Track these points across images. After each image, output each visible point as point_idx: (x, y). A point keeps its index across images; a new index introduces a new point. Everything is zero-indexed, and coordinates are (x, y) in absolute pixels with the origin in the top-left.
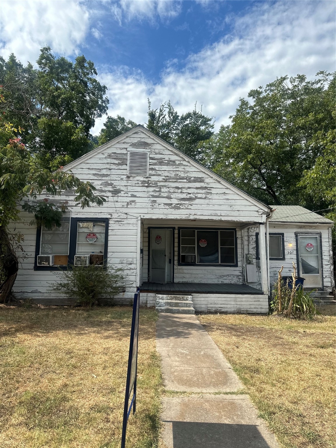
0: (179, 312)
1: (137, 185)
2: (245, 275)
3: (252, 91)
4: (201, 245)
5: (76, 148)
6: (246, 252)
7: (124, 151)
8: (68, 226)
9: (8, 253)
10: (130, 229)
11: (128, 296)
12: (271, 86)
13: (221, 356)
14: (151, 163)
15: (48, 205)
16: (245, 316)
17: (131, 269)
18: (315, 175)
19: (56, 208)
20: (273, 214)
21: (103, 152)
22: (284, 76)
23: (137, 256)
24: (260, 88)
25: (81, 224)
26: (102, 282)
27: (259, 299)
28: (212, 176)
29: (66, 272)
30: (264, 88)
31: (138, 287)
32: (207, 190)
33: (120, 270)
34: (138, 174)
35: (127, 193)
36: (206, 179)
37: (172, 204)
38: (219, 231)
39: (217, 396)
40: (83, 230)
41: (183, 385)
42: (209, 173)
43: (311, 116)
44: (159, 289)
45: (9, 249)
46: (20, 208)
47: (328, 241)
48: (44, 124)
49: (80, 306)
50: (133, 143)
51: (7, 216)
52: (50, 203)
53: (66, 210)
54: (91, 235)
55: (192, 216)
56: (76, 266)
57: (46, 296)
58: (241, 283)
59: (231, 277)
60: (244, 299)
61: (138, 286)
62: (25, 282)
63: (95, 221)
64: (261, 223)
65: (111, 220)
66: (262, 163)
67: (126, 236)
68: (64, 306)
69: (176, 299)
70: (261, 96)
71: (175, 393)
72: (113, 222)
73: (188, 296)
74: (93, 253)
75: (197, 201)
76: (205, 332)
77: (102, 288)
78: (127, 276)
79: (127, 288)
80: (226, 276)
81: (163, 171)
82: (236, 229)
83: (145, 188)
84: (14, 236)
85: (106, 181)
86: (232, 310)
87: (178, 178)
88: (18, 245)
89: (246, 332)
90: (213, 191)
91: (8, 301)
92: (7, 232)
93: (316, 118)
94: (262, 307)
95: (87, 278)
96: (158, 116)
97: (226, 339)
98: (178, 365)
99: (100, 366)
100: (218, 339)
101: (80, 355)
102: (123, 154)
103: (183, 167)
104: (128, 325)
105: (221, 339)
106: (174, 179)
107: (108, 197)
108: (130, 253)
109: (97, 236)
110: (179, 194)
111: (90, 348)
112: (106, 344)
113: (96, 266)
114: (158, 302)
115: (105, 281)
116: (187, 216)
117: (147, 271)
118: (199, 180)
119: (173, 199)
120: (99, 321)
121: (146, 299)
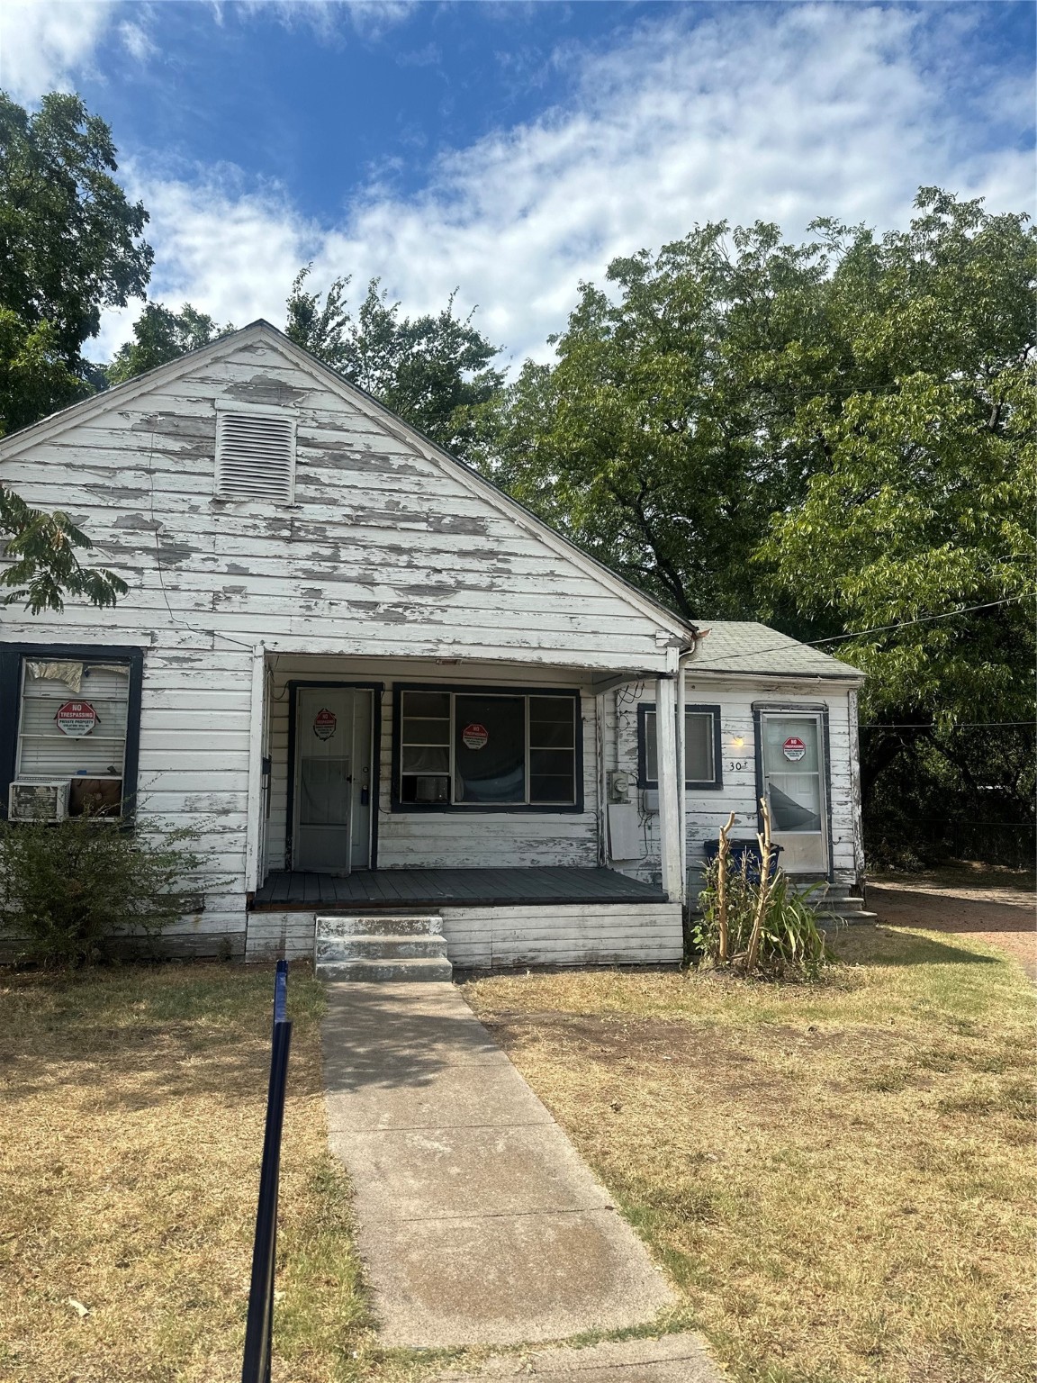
0: (398, 976)
1: (251, 532)
2: (606, 839)
3: (618, 262)
4: (467, 744)
5: (24, 401)
6: (608, 765)
7: (205, 411)
10: (223, 690)
11: (214, 925)
12: (674, 252)
13: (569, 1152)
14: (301, 456)
16: (614, 975)
17: (225, 830)
18: (810, 529)
20: (699, 646)
21: (125, 408)
22: (715, 223)
23: (251, 784)
24: (644, 253)
25: (34, 667)
26: (114, 876)
27: (653, 918)
28: (511, 514)
30: (656, 253)
31: (252, 893)
32: (495, 561)
33: (187, 833)
34: (256, 494)
35: (213, 559)
36: (492, 525)
37: (376, 604)
38: (527, 698)
39: (589, 1351)
40: (44, 689)
41: (448, 1312)
42: (504, 504)
43: (793, 353)
44: (328, 895)
47: (847, 731)
49: (30, 966)
50: (236, 384)
54: (74, 708)
55: (446, 647)
56: (15, 824)
58: (592, 865)
59: (563, 845)
60: (607, 920)
61: (253, 889)
63: (91, 657)
64: (662, 676)
65: (150, 653)
66: (646, 490)
67: (209, 713)
69: (388, 928)
70: (646, 280)
71: (422, 1359)
72: (160, 663)
73: (428, 918)
74: (80, 773)
75: (463, 597)
76: (497, 1054)
77: (116, 903)
78: (212, 857)
79: (212, 898)
80: (546, 842)
81: (345, 490)
82: (578, 690)
83: (281, 543)
85: (134, 512)
86: (572, 956)
87: (397, 517)
89: (632, 1040)
90: (516, 565)
93: (806, 356)
94: (665, 941)
95: (58, 866)
96: (320, 315)
97: (572, 1074)
98: (418, 1212)
99: (104, 1249)
100: (546, 1080)
101: (21, 1198)
102: (201, 418)
103: (417, 478)
104: (215, 1042)
105: (556, 1076)
106: (385, 519)
107: (139, 571)
108: (223, 774)
109: (98, 711)
110: (402, 570)
111: (66, 1159)
112: (132, 1132)
113: (93, 820)
114: (325, 945)
115: (126, 876)
116: (430, 646)
117: (282, 831)
118: (471, 528)
119: (381, 586)
120: (104, 1032)
121: (279, 935)
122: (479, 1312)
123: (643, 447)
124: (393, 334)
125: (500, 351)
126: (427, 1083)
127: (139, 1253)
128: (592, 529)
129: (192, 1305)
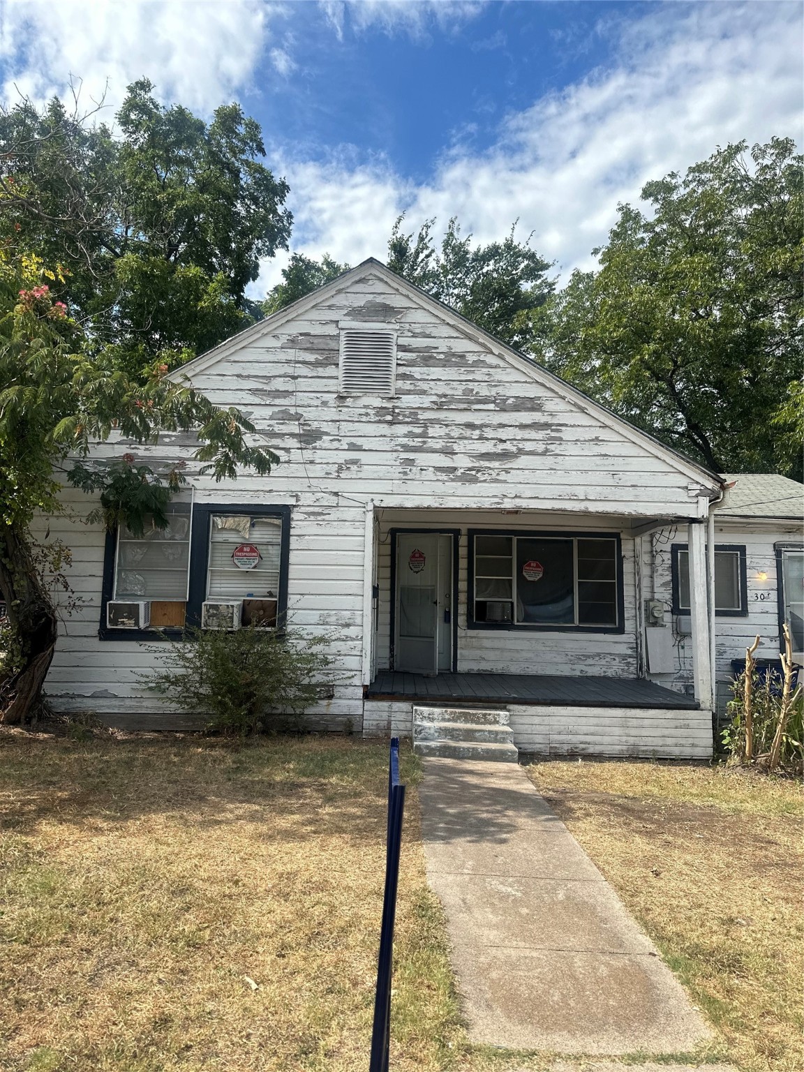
0: (476, 756)
1: (364, 419)
2: (644, 656)
3: (650, 184)
4: (527, 576)
5: (208, 332)
6: (646, 594)
7: (332, 330)
8: (186, 526)
9: (30, 594)
10: (345, 535)
11: (340, 708)
12: (699, 172)
14: (400, 359)
15: (135, 471)
16: (653, 766)
17: (347, 638)
19: (157, 480)
20: (727, 496)
21: (276, 332)
22: (735, 143)
23: (365, 605)
24: (672, 176)
25: (219, 521)
26: (272, 670)
27: (687, 722)
28: (562, 393)
29: (179, 645)
30: (683, 175)
31: (367, 686)
32: (549, 432)
33: (321, 640)
34: (367, 390)
35: (338, 440)
36: (547, 402)
37: (455, 469)
38: (575, 540)
40: (224, 536)
41: (522, 1022)
42: (556, 385)
44: (421, 690)
45: (33, 584)
46: (62, 479)
48: (131, 270)
49: (215, 733)
50: (353, 309)
51: (26, 500)
52: (138, 466)
53: (181, 485)
54: (245, 549)
55: (509, 500)
56: (206, 632)
57: (129, 707)
58: (632, 676)
59: (607, 659)
60: (646, 722)
61: (367, 683)
62: (77, 669)
63: (256, 512)
64: (694, 521)
65: (295, 509)
66: (677, 367)
67: (335, 552)
68: (177, 732)
69: (467, 719)
70: (675, 197)
71: (502, 1056)
72: (302, 517)
73: (498, 712)
74: (249, 595)
75: (523, 461)
76: (556, 823)
77: (273, 689)
78: (338, 658)
79: (339, 689)
80: (593, 657)
81: (432, 383)
82: (619, 534)
83: (385, 426)
84: (46, 551)
85: (284, 408)
86: (616, 749)
87: (471, 401)
88: (56, 573)
89: (669, 820)
90: (567, 434)
91: (31, 719)
92: (28, 541)
94: (696, 742)
95: (234, 662)
96: (413, 251)
97: (619, 844)
98: (496, 940)
99: (268, 942)
100: (597, 847)
101: (212, 900)
102: (329, 336)
103: (487, 370)
104: (343, 796)
105: (605, 844)
106: (462, 403)
107: (287, 450)
108: (345, 597)
109: (261, 552)
110: (475, 441)
111: (241, 874)
112: (285, 859)
113: (257, 629)
114: (420, 728)
115: (280, 670)
116: (497, 500)
117: (387, 641)
118: (529, 406)
119: (459, 455)
120: (266, 784)
121: (387, 718)
122: (546, 1025)
123: (674, 332)
124: (468, 259)
125: (553, 265)
126: (502, 841)
127: (292, 948)
128: (630, 402)
129: (330, 991)
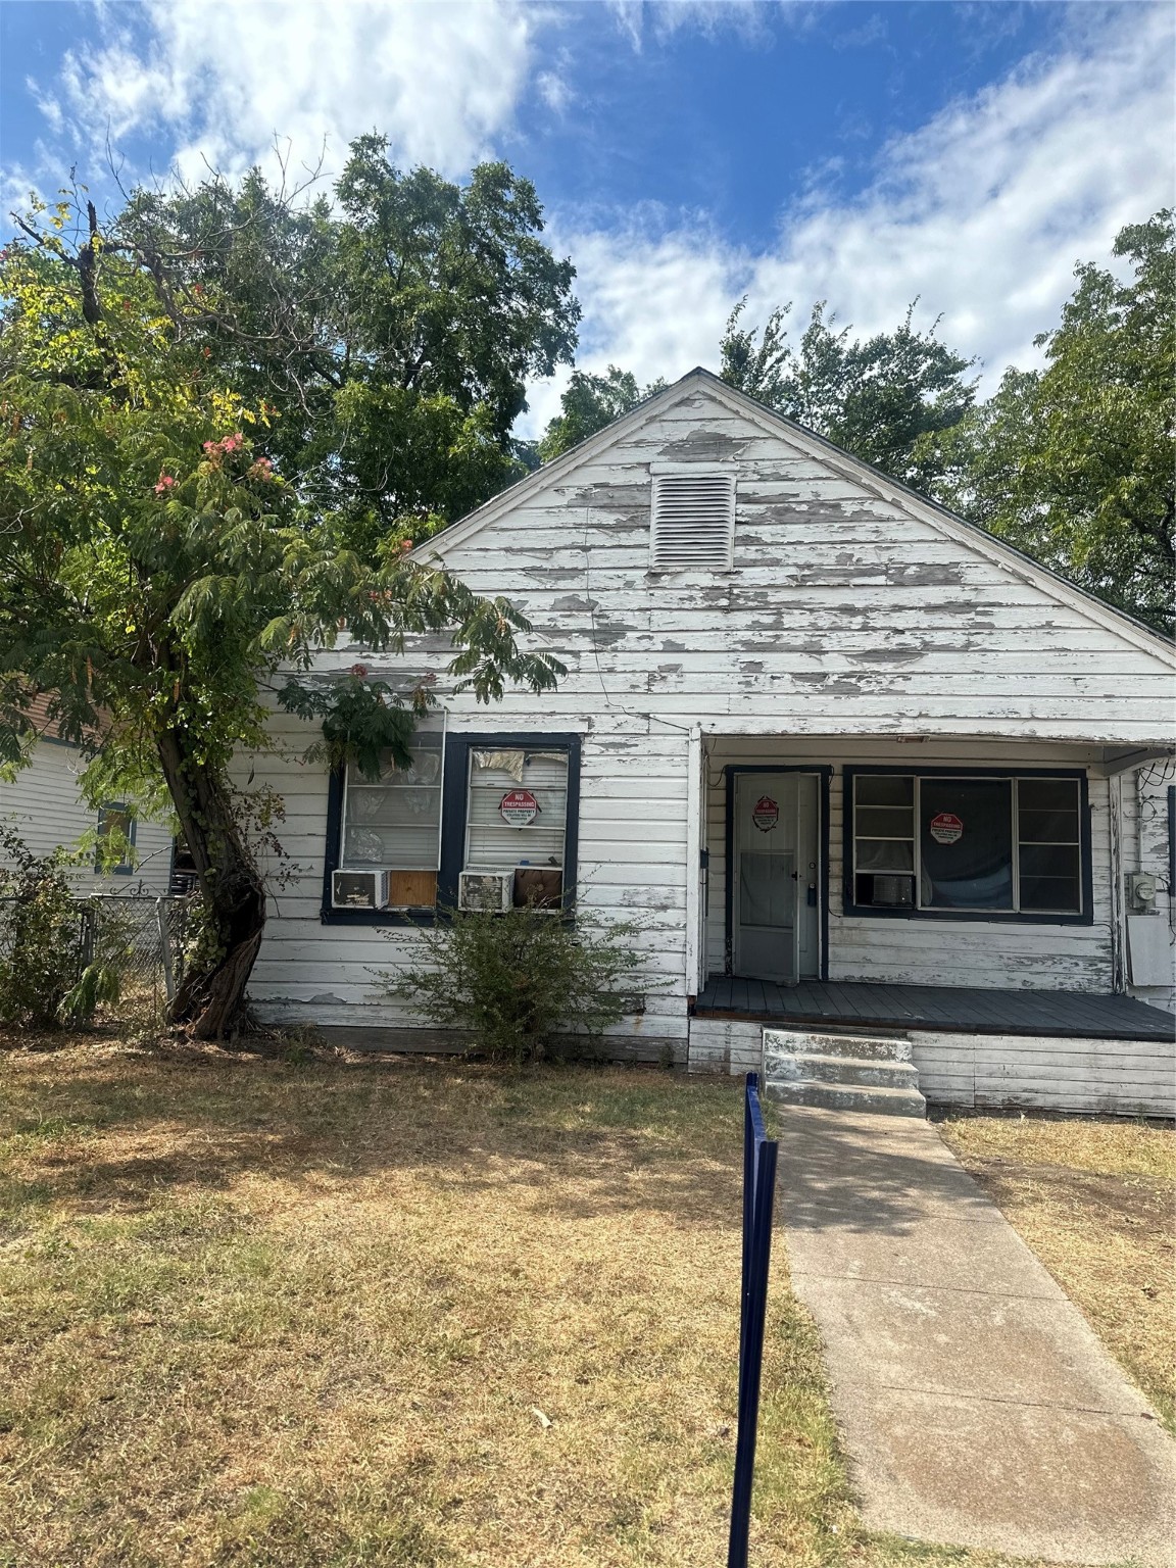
0: (860, 1105)
1: (687, 605)
2: (1124, 959)
3: (1128, 231)
4: (936, 837)
5: (463, 488)
6: (1127, 865)
7: (639, 477)
8: (437, 765)
9: (229, 860)
10: (658, 777)
11: (655, 1028)
14: (740, 515)
15: (367, 689)
16: (1139, 1129)
17: (664, 927)
19: (397, 701)
21: (561, 484)
23: (689, 878)
24: (1164, 215)
25: (480, 756)
26: (559, 969)
28: (994, 556)
29: (429, 932)
31: (693, 997)
32: (972, 615)
33: (626, 928)
34: (691, 561)
35: (649, 637)
36: (968, 571)
37: (825, 675)
38: (1015, 781)
40: (488, 778)
42: (984, 544)
44: (775, 1005)
45: (234, 847)
46: (269, 701)
48: (356, 405)
49: (479, 1058)
50: (672, 444)
51: (224, 730)
52: (372, 682)
53: (429, 707)
54: (517, 797)
55: (910, 721)
56: (465, 913)
57: (361, 1017)
58: (1104, 991)
59: (1065, 965)
60: (1129, 1061)
61: (694, 992)
62: (292, 964)
63: (531, 745)
65: (587, 739)
66: (1172, 511)
67: (644, 801)
68: (426, 1054)
69: (846, 1050)
70: (1167, 249)
71: (914, 1552)
72: (597, 750)
73: (894, 1042)
74: (522, 863)
75: (931, 661)
76: (988, 1210)
77: (559, 998)
78: (651, 955)
79: (652, 1000)
80: (1043, 960)
81: (789, 547)
82: (1084, 771)
83: (719, 614)
84: (250, 801)
85: (571, 593)
86: (1080, 1101)
87: (850, 573)
88: (264, 831)
89: (1168, 1213)
90: (1001, 618)
91: (230, 1032)
92: (226, 787)
95: (505, 957)
96: (757, 354)
97: (1088, 1245)
98: (900, 1380)
99: (564, 1361)
100: (1053, 1248)
101: (480, 1296)
102: (636, 485)
103: (873, 525)
104: (662, 1154)
105: (1066, 1244)
106: (835, 576)
107: (576, 654)
108: (660, 866)
109: (539, 801)
110: (856, 633)
111: (522, 1261)
112: (585, 1242)
113: (536, 911)
114: (774, 1062)
115: (568, 971)
116: (890, 721)
117: (721, 932)
118: (941, 577)
119: (830, 655)
120: (552, 1133)
121: (723, 1045)
122: (982, 1510)
123: (1170, 457)
124: (840, 363)
125: (972, 363)
126: (904, 1233)
127: (597, 1371)
128: (1097, 568)
129: (655, 1437)
